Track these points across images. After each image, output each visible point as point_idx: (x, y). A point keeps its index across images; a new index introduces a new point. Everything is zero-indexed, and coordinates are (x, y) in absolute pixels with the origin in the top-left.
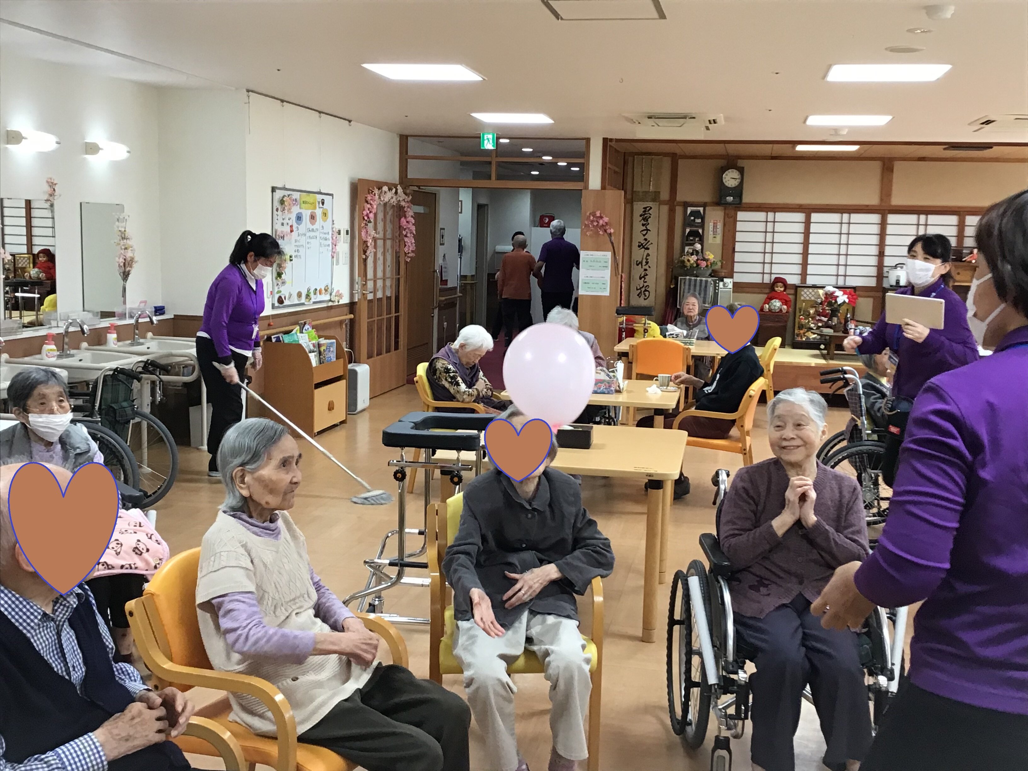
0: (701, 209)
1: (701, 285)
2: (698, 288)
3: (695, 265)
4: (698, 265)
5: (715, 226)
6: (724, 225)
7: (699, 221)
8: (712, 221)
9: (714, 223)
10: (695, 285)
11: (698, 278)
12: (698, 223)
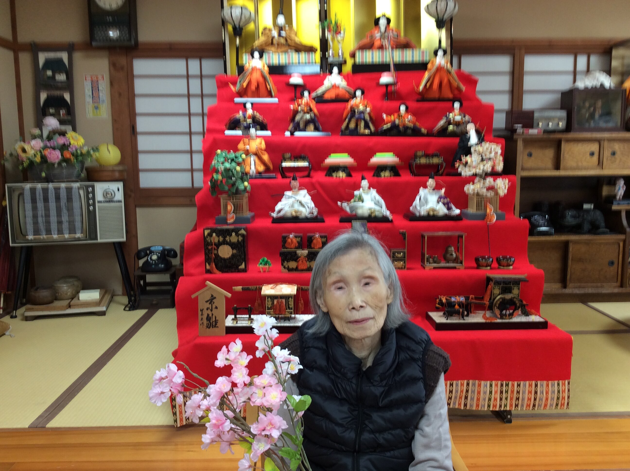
0: (64, 56)
1: (58, 198)
2: (52, 205)
3: (38, 159)
4: (44, 159)
5: (95, 88)
6: (112, 84)
7: (61, 77)
8: (89, 79)
9: (92, 81)
10: (46, 200)
11: (51, 186)
12: (61, 82)
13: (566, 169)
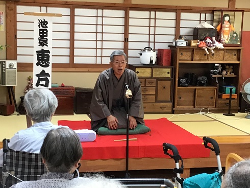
6: (6, 16)
13: (195, 60)
